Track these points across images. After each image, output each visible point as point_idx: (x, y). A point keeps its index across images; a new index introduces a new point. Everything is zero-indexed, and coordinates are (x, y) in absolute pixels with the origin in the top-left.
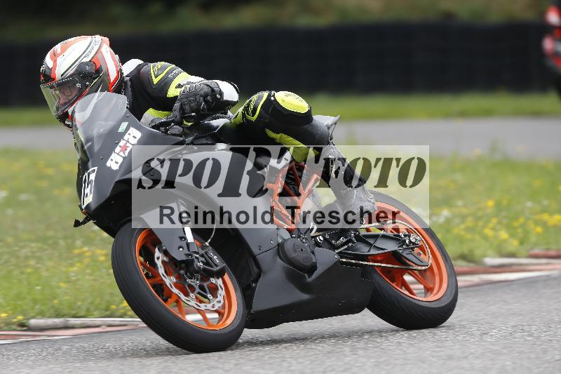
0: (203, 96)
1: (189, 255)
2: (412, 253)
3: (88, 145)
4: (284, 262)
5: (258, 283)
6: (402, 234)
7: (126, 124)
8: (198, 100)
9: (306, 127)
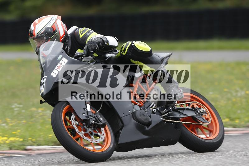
1: (88, 117)
2: (201, 117)
3: (44, 65)
4: (135, 120)
5: (122, 130)
6: (197, 108)
7: (62, 56)
8: (95, 45)
9: (149, 58)
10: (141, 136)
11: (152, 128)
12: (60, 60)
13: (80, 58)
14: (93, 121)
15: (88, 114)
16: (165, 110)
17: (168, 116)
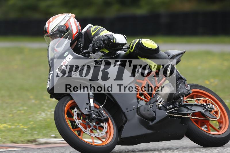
0: (102, 40)
1: (90, 112)
2: (209, 112)
3: (51, 61)
4: (139, 116)
5: (125, 125)
6: (205, 104)
7: (68, 52)
8: (100, 42)
10: (145, 131)
11: (156, 123)
13: (87, 55)
14: (95, 116)
15: (90, 109)
16: (171, 106)
17: (174, 111)
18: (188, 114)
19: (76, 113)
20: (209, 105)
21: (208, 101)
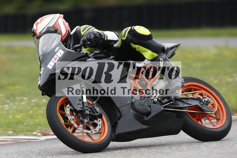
1: (83, 108)
2: (206, 106)
3: (41, 57)
4: (134, 111)
5: (120, 121)
6: (201, 97)
9: (149, 41)
10: (140, 126)
11: (151, 118)
12: (57, 52)
13: (78, 50)
14: (88, 112)
15: (83, 105)
16: (166, 100)
17: (170, 105)
18: (184, 108)
19: (69, 108)
20: (205, 98)
21: (204, 94)
